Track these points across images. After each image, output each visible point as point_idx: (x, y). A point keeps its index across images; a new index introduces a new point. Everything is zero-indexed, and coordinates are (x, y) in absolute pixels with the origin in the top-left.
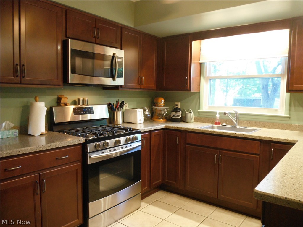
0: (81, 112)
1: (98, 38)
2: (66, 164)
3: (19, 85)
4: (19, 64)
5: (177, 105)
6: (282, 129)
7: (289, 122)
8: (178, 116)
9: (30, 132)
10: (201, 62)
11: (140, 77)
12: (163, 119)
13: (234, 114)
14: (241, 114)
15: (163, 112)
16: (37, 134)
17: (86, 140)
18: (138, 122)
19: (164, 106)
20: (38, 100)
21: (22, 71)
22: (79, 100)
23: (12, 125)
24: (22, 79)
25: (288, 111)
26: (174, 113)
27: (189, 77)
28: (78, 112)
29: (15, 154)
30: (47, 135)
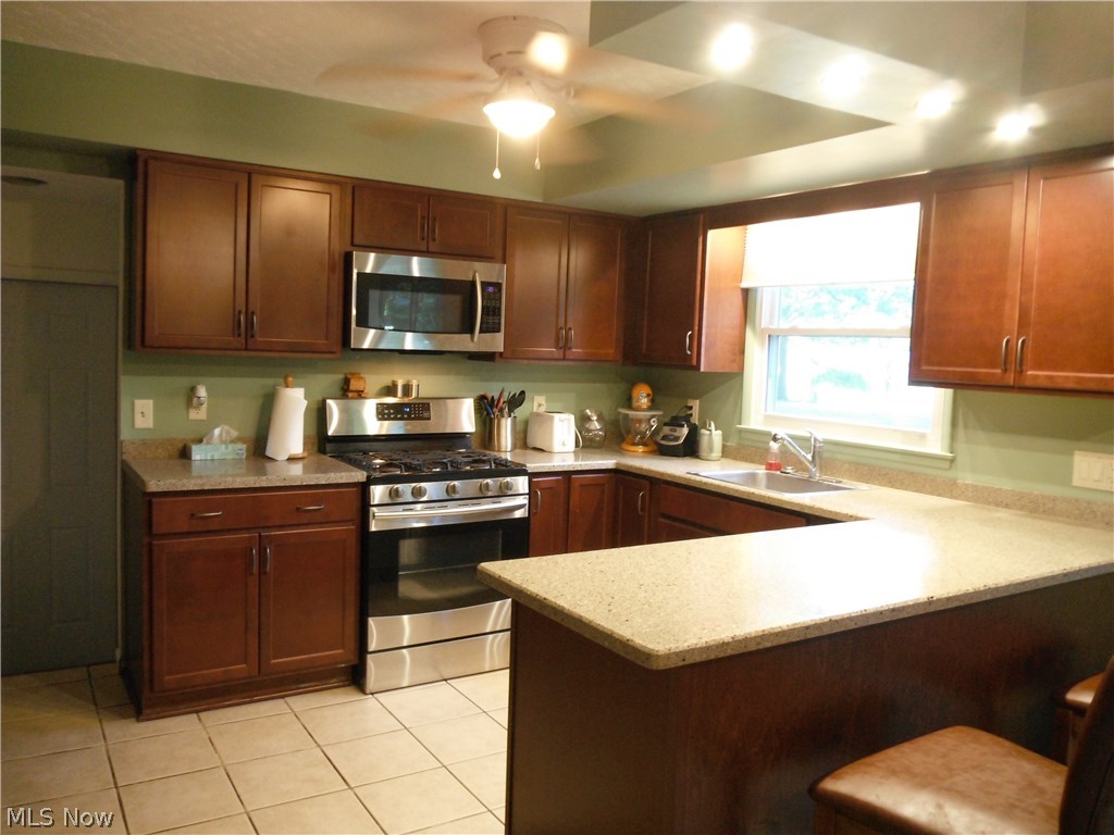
0: (396, 413)
1: (434, 240)
2: (321, 524)
3: (244, 353)
4: (244, 310)
5: (691, 408)
6: (932, 493)
7: (951, 474)
8: (677, 439)
9: (269, 453)
10: (745, 285)
11: (561, 328)
12: (645, 445)
13: (808, 440)
14: (826, 442)
15: (644, 426)
16: (282, 457)
17: (368, 477)
18: (557, 447)
19: (650, 409)
20: (290, 383)
21: (250, 323)
22: (395, 385)
23: (235, 434)
24: (250, 341)
25: (947, 441)
26: (666, 430)
27: (696, 332)
28: (389, 414)
29: (210, 488)
30: (305, 461)
